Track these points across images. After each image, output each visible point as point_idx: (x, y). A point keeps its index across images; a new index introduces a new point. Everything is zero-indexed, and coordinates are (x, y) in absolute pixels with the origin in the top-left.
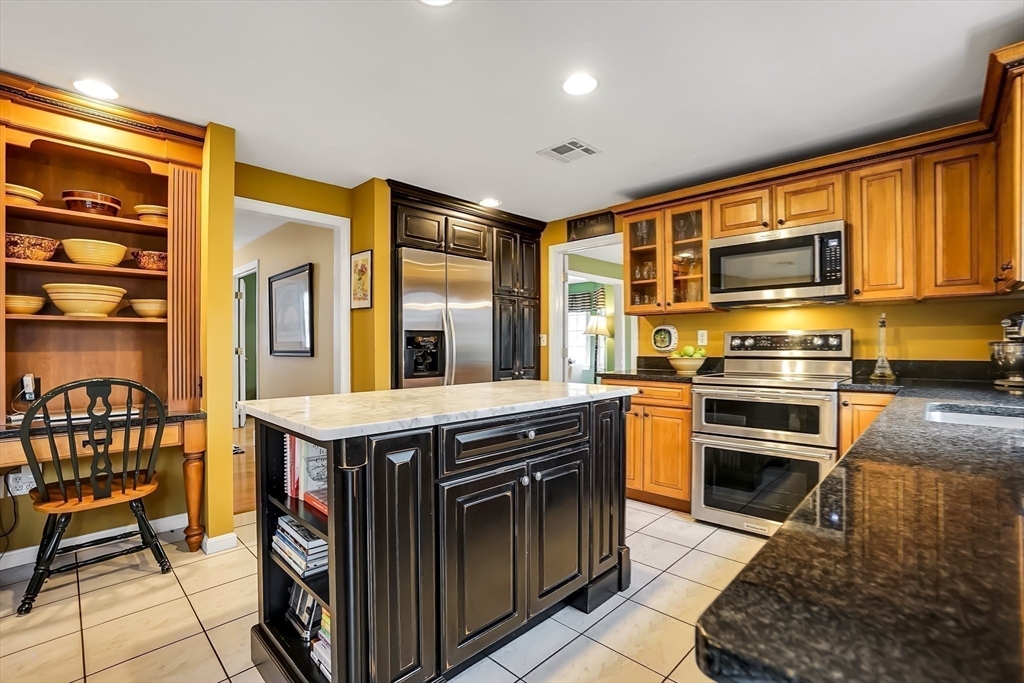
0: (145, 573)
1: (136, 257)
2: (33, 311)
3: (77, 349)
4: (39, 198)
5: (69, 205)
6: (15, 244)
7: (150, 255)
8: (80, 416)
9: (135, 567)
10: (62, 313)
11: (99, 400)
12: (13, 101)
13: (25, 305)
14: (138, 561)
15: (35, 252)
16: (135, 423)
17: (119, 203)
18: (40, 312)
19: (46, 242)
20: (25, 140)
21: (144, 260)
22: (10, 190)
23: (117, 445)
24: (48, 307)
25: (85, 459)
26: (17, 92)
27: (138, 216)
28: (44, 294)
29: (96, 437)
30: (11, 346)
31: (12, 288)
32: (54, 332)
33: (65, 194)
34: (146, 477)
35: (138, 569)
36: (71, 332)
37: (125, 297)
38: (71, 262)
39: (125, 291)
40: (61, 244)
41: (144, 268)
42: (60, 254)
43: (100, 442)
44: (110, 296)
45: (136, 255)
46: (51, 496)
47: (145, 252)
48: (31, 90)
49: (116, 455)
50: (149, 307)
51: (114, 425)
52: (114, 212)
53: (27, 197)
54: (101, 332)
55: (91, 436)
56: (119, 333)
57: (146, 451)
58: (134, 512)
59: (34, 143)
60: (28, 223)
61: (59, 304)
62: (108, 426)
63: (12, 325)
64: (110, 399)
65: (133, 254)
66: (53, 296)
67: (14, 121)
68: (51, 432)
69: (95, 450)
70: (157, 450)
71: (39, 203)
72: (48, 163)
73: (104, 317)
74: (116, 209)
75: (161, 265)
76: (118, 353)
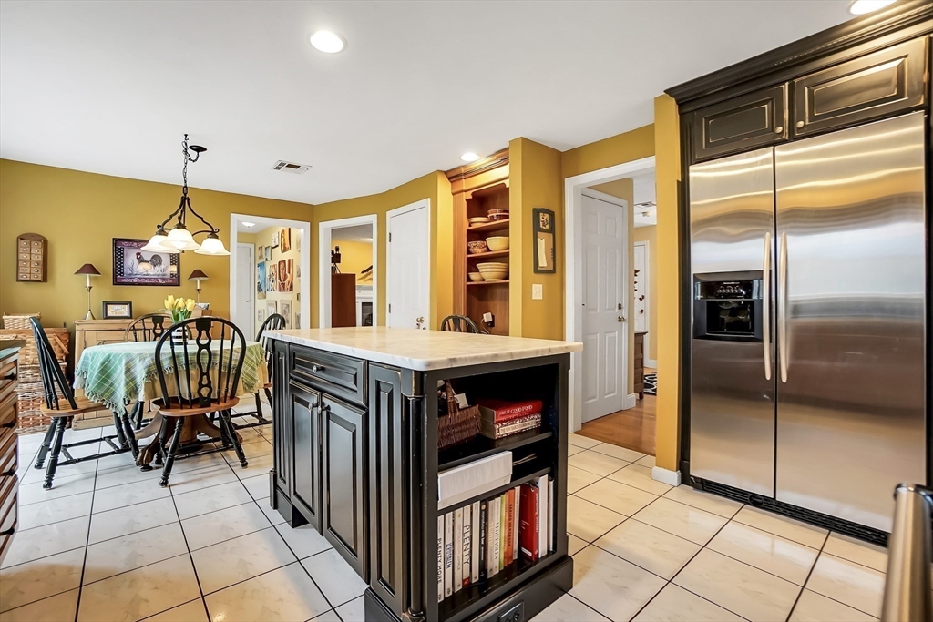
4: (485, 221)
6: (470, 248)
12: (464, 179)
15: (476, 249)
19: (479, 244)
22: (473, 221)
38: (491, 251)
59: (473, 195)
61: (482, 275)
73: (499, 281)
74: (506, 216)
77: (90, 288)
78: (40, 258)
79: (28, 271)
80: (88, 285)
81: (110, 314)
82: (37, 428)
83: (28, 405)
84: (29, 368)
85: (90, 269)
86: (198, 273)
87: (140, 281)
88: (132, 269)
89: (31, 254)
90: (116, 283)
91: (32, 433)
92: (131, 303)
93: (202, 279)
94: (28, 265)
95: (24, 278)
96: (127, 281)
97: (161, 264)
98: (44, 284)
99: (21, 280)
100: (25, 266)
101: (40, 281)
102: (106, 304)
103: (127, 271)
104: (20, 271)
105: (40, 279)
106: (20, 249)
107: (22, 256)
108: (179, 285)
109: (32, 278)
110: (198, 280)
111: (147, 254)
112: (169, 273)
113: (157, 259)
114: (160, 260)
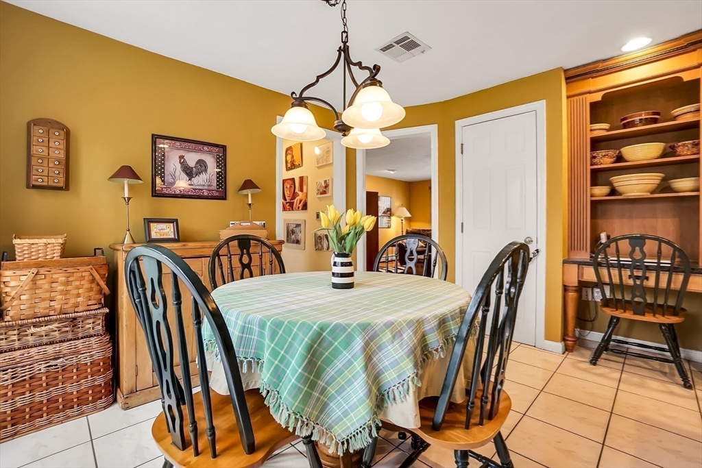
0: (670, 381)
1: (673, 149)
2: (605, 194)
3: (630, 217)
4: (607, 128)
5: (625, 126)
6: (595, 157)
7: (685, 144)
8: (625, 260)
9: (665, 374)
10: (620, 194)
11: (637, 248)
12: (592, 78)
13: (601, 191)
14: (667, 370)
15: (605, 160)
16: (664, 269)
17: (658, 114)
18: (609, 195)
19: (611, 153)
20: (598, 97)
21: (679, 150)
22: (593, 128)
23: (651, 283)
24: (613, 192)
25: (629, 287)
26: (593, 72)
27: (675, 118)
28: (610, 184)
29: (635, 274)
30: (594, 216)
31: (594, 183)
32: (617, 207)
33: (623, 120)
34: (674, 311)
35: (666, 376)
36: (627, 207)
37: (664, 180)
38: (626, 161)
39: (662, 175)
40: (620, 152)
41: (680, 156)
42: (620, 158)
43: (638, 277)
44: (652, 179)
45: (673, 148)
46: (610, 305)
47: (680, 144)
48: (600, 66)
49: (650, 289)
50: (684, 185)
51: (648, 268)
52: (655, 121)
53: (601, 129)
54: (647, 206)
55: (632, 272)
56: (660, 206)
57: (674, 291)
58: (663, 332)
59: (604, 96)
60: (603, 144)
61: (618, 189)
62: (644, 268)
63: (595, 204)
64: (645, 249)
65: (670, 147)
66: (615, 185)
67: (592, 89)
68: (609, 266)
69: (635, 282)
70: (682, 293)
71: (608, 130)
72: (613, 105)
73: (648, 195)
74: (656, 119)
75: (695, 150)
76: (660, 220)
77: (129, 199)
78: (62, 156)
79: (46, 173)
80: (126, 195)
81: (154, 235)
82: (69, 412)
83: (56, 378)
84: (56, 320)
85: (127, 172)
86: (248, 184)
88: (173, 177)
89: (49, 147)
90: (156, 194)
91: (62, 422)
92: (176, 221)
93: (254, 191)
94: (45, 164)
95: (40, 182)
96: (169, 191)
97: (205, 170)
98: (66, 193)
99: (35, 187)
100: (41, 165)
101: (60, 189)
102: (149, 221)
103: (169, 180)
104: (34, 172)
105: (61, 184)
106: (34, 139)
107: (38, 150)
108: (226, 199)
109: (51, 183)
110: (249, 192)
111: (192, 159)
112: (215, 184)
113: (202, 165)
114: (206, 167)
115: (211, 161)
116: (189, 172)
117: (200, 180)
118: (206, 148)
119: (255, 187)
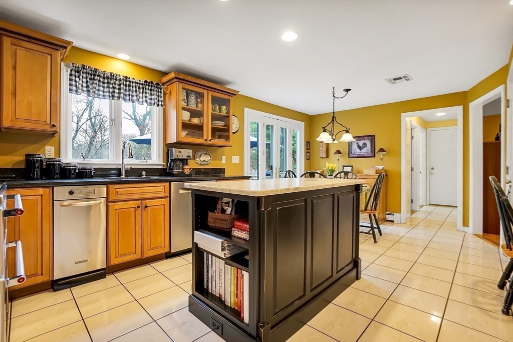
77: (338, 160)
78: (325, 149)
79: (322, 154)
80: (338, 158)
86: (382, 150)
87: (358, 156)
88: (355, 150)
89: (323, 148)
90: (349, 157)
92: (352, 166)
93: (384, 153)
96: (353, 156)
97: (366, 146)
98: (327, 159)
101: (325, 158)
102: (344, 167)
103: (353, 152)
107: (321, 149)
108: (374, 157)
109: (322, 157)
110: (381, 153)
111: (361, 143)
112: (370, 151)
113: (365, 144)
114: (366, 145)
115: (368, 143)
116: (360, 148)
117: (364, 151)
118: (366, 138)
119: (384, 151)
